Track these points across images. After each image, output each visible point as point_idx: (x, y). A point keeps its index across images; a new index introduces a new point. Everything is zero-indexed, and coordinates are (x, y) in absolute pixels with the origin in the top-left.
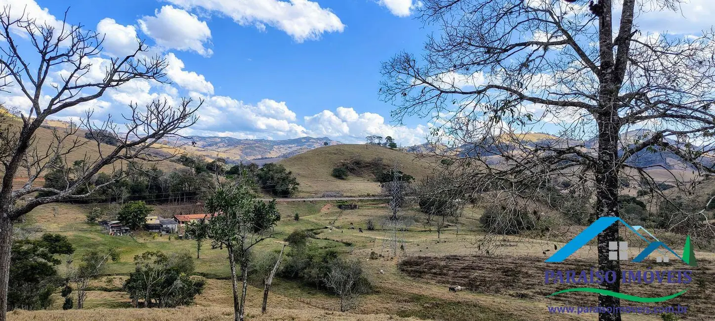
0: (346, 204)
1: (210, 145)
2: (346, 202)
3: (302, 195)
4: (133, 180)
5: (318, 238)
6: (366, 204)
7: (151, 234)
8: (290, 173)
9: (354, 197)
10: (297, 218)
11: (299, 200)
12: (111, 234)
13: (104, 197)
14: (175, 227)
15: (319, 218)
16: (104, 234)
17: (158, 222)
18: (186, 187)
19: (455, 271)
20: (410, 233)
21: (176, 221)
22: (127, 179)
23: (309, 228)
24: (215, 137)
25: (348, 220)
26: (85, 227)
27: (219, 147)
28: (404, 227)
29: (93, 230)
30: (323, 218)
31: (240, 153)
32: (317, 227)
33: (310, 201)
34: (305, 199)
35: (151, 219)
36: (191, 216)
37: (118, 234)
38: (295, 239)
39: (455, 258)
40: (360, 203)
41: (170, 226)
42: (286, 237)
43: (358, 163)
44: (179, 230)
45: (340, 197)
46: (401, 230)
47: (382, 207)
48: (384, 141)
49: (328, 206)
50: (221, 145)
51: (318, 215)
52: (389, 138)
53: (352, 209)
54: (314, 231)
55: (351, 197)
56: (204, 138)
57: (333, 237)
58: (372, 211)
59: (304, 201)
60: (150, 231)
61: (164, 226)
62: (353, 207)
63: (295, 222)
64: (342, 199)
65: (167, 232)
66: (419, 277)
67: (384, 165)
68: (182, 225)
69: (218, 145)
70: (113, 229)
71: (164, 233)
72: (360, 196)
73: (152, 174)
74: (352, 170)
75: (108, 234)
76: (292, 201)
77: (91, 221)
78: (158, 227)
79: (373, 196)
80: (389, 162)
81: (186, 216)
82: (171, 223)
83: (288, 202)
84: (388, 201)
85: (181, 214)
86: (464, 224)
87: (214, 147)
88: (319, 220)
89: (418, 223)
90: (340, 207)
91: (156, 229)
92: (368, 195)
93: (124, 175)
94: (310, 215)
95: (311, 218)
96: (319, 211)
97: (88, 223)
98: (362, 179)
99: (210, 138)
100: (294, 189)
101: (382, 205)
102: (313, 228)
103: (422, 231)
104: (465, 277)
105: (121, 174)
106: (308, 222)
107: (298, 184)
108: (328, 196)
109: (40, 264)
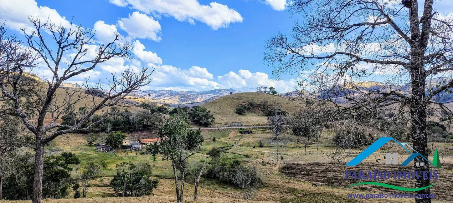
0: (245, 130)
1: (159, 96)
2: (245, 129)
3: (217, 125)
4: (114, 118)
5: (228, 153)
6: (258, 130)
7: (125, 151)
8: (209, 112)
9: (250, 126)
10: (214, 140)
11: (216, 128)
12: (102, 152)
13: (97, 129)
14: (140, 146)
15: (228, 139)
16: (98, 151)
17: (129, 144)
18: (146, 122)
19: (317, 173)
20: (287, 149)
21: (140, 143)
22: (111, 118)
23: (222, 146)
24: (163, 91)
25: (247, 141)
26: (87, 147)
27: (165, 97)
28: (283, 145)
29: (91, 149)
30: (231, 140)
31: (178, 100)
32: (227, 145)
33: (222, 129)
34: (219, 128)
35: (125, 142)
36: (149, 140)
37: (106, 152)
38: (214, 153)
39: (317, 164)
40: (254, 130)
41: (137, 146)
42: (208, 152)
43: (251, 104)
44: (142, 149)
45: (241, 126)
46: (281, 147)
47: (268, 132)
48: (268, 90)
49: (234, 132)
50: (166, 95)
51: (227, 138)
52: (272, 88)
53: (249, 134)
54: (225, 148)
55: (248, 126)
56: (156, 91)
57: (237, 151)
58: (262, 135)
59: (219, 129)
60: (125, 149)
61: (133, 146)
62: (249, 133)
63: (213, 142)
64: (242, 127)
65: (135, 150)
66: (294, 176)
67: (269, 105)
68: (144, 146)
69: (165, 95)
70: (103, 149)
71: (133, 150)
72: (253, 126)
73: (125, 114)
74: (248, 109)
75: (100, 152)
76: (211, 129)
77: (90, 144)
78: (130, 147)
79: (262, 125)
80: (272, 103)
81: (146, 140)
82: (137, 144)
83: (208, 130)
84: (272, 129)
85: (143, 139)
86: (322, 142)
87: (162, 97)
88: (229, 141)
89: (291, 142)
90: (241, 132)
91: (128, 148)
92: (259, 125)
93: (109, 116)
94: (222, 137)
95: (223, 140)
96: (228, 136)
97: (88, 145)
98: (254, 114)
99: (159, 91)
100: (212, 121)
101: (268, 131)
102: (224, 146)
103: (295, 147)
104: (324, 177)
105: (107, 115)
106: (221, 142)
107: (214, 119)
108: (233, 126)
109: (60, 170)
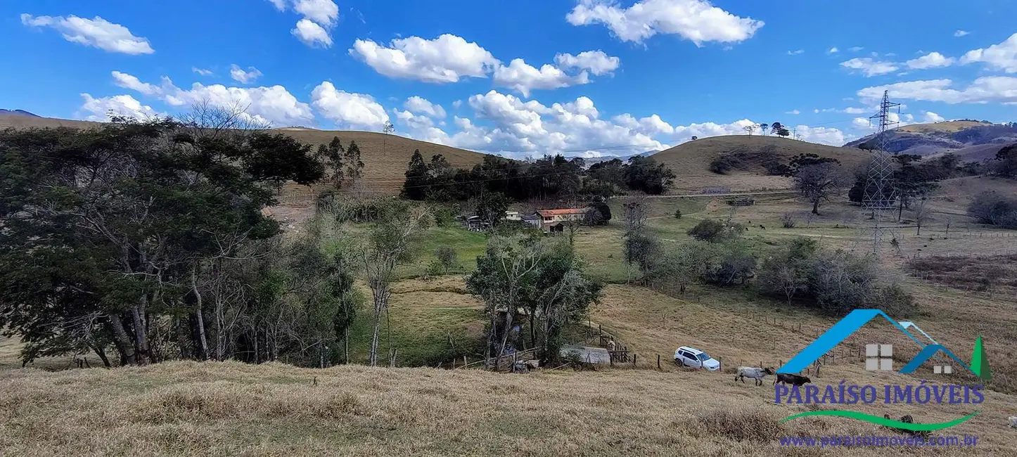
0: (737, 200)
2: (737, 197)
3: (677, 191)
6: (765, 199)
8: (662, 165)
9: (747, 192)
10: (678, 215)
11: (676, 196)
12: (471, 230)
14: (538, 222)
15: (706, 216)
16: (463, 229)
17: (519, 218)
21: (539, 217)
25: (746, 217)
30: (711, 216)
33: (689, 198)
34: (683, 196)
35: (512, 215)
36: (554, 211)
37: (478, 230)
40: (755, 199)
41: (532, 222)
43: (740, 155)
44: (542, 227)
45: (727, 192)
47: (789, 202)
49: (713, 203)
51: (702, 214)
52: (777, 125)
53: (747, 205)
55: (741, 192)
58: (777, 207)
59: (682, 198)
61: (526, 222)
62: (748, 203)
63: (676, 220)
64: (730, 195)
67: (778, 155)
68: (545, 222)
70: (472, 225)
72: (752, 191)
74: (734, 164)
75: (468, 230)
76: (666, 198)
78: (520, 223)
79: (770, 190)
80: (783, 151)
81: (549, 211)
82: (533, 218)
83: (662, 199)
85: (543, 209)
88: (706, 218)
90: (731, 203)
92: (764, 189)
94: (693, 212)
95: (695, 216)
96: (704, 209)
98: (748, 173)
100: (668, 183)
101: (788, 200)
106: (694, 220)
107: (673, 178)
108: (710, 192)
